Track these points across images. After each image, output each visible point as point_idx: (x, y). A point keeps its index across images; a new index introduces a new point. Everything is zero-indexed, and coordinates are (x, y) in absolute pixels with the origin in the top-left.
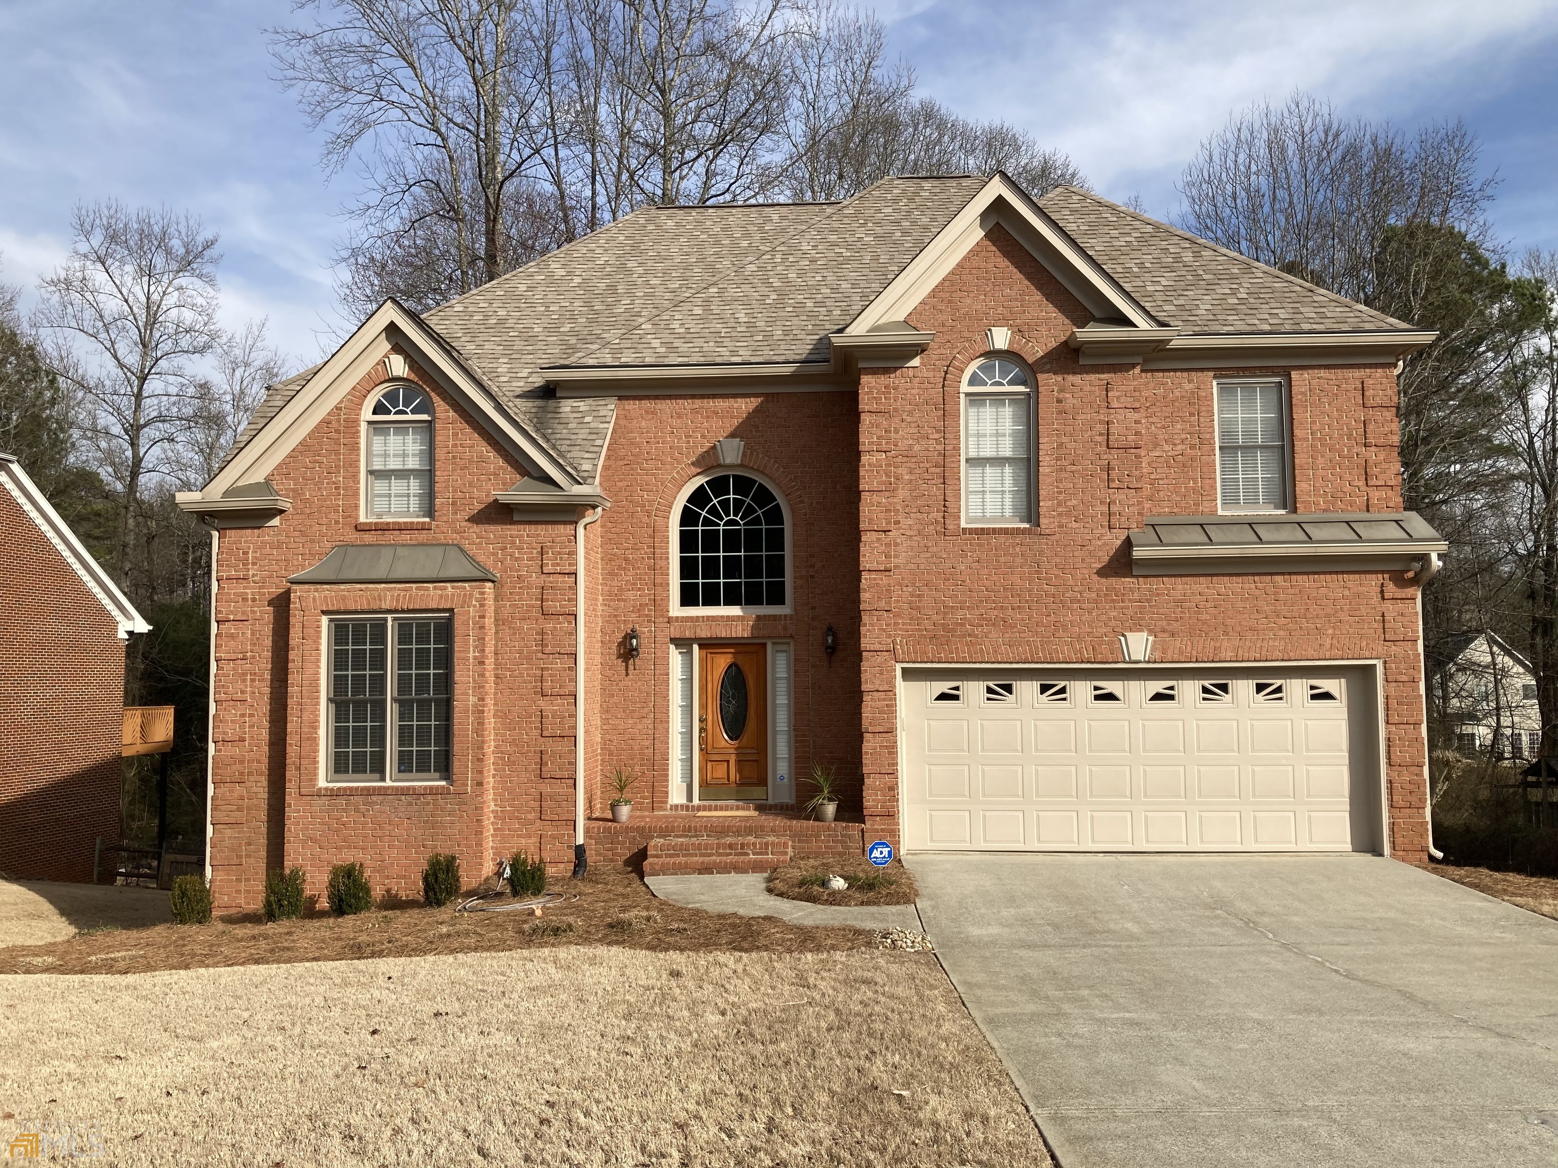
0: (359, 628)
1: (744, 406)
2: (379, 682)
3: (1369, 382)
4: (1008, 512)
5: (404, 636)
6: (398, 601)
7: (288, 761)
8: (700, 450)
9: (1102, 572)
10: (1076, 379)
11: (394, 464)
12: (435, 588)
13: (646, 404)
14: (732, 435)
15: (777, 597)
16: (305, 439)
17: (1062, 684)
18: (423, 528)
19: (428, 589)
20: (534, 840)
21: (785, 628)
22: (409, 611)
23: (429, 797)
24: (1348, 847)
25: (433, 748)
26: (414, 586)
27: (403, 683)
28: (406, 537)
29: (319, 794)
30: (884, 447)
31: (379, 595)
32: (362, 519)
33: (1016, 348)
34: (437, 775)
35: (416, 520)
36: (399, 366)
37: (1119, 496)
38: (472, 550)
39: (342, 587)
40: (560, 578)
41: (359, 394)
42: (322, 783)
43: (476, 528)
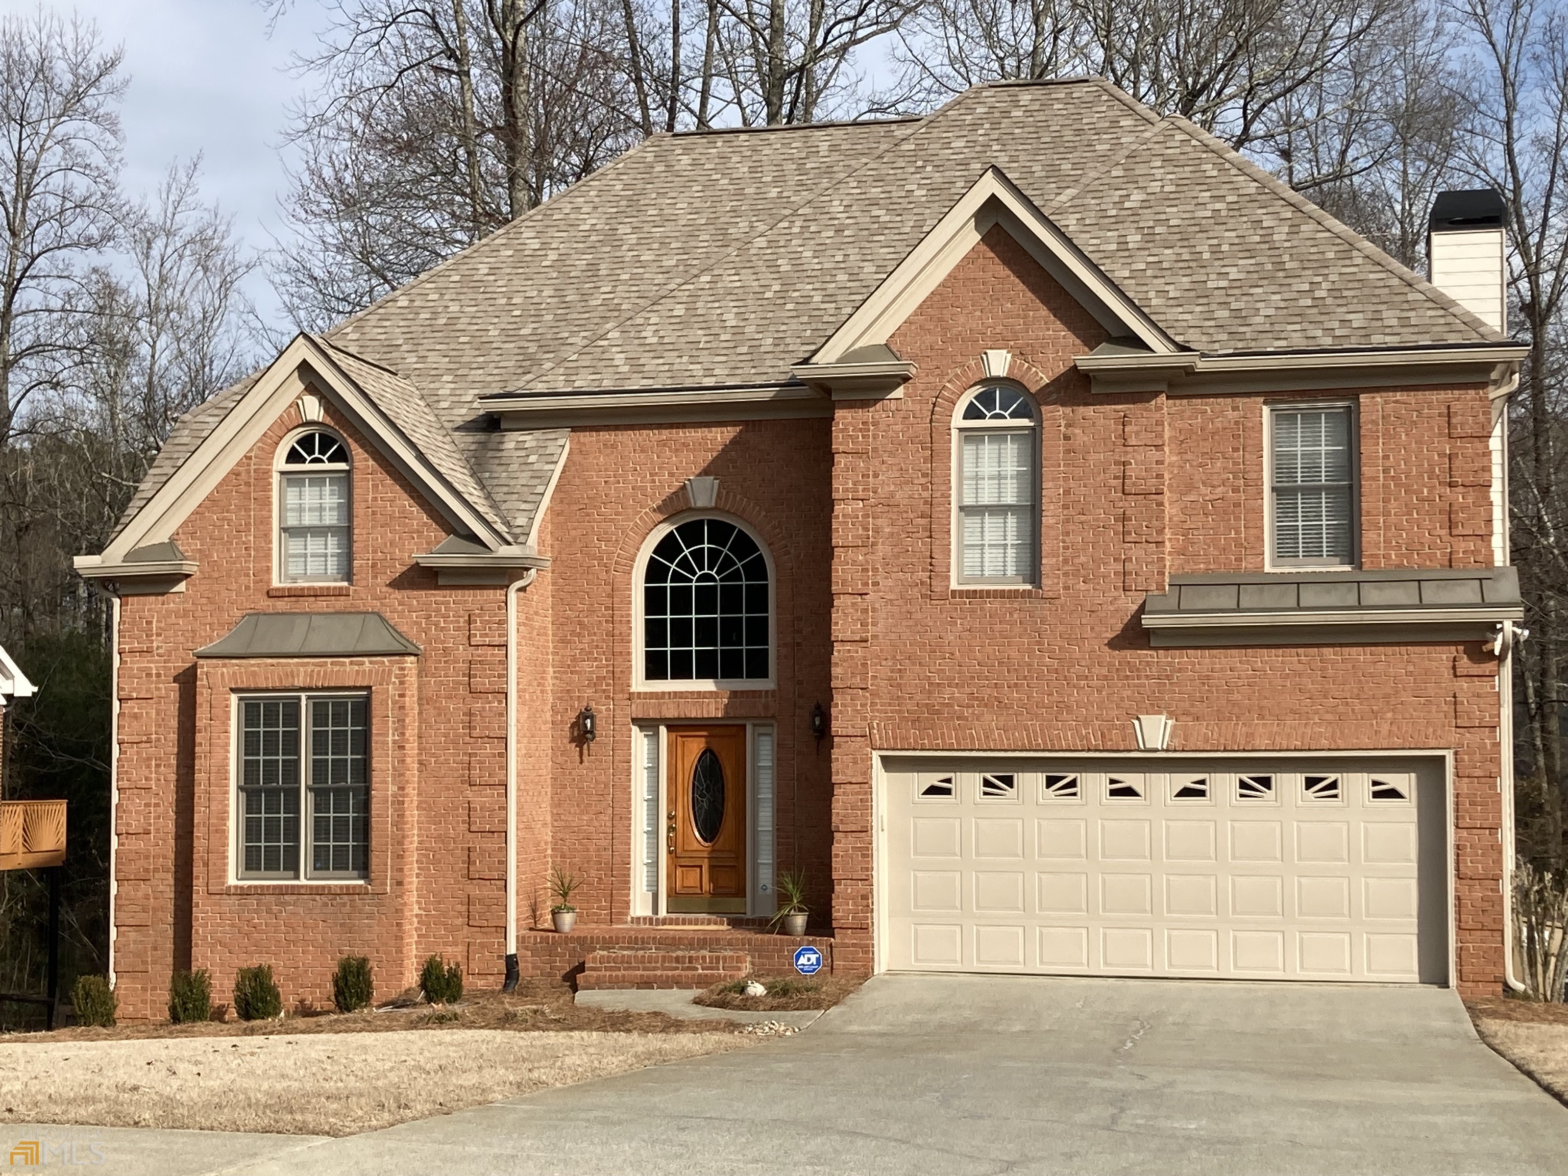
0: (271, 707)
1: (721, 436)
2: (292, 769)
3: (1456, 407)
4: (1011, 571)
5: (319, 718)
6: (311, 677)
7: (195, 856)
8: (668, 491)
9: (1115, 644)
10: (1089, 411)
11: (309, 520)
12: (351, 663)
13: (604, 435)
14: (706, 472)
15: (759, 669)
16: (212, 493)
17: (1071, 776)
18: (339, 593)
19: (343, 664)
20: (461, 948)
21: (766, 707)
22: (323, 689)
23: (346, 897)
24: (1415, 977)
25: (351, 843)
26: (329, 660)
27: (319, 768)
28: (322, 605)
29: (227, 892)
30: (861, 494)
31: (292, 672)
32: (275, 583)
33: (1017, 375)
34: (355, 873)
35: (332, 584)
36: (313, 409)
37: (1136, 552)
38: (394, 619)
39: (253, 661)
40: (490, 651)
41: (270, 441)
42: (232, 880)
43: (398, 594)
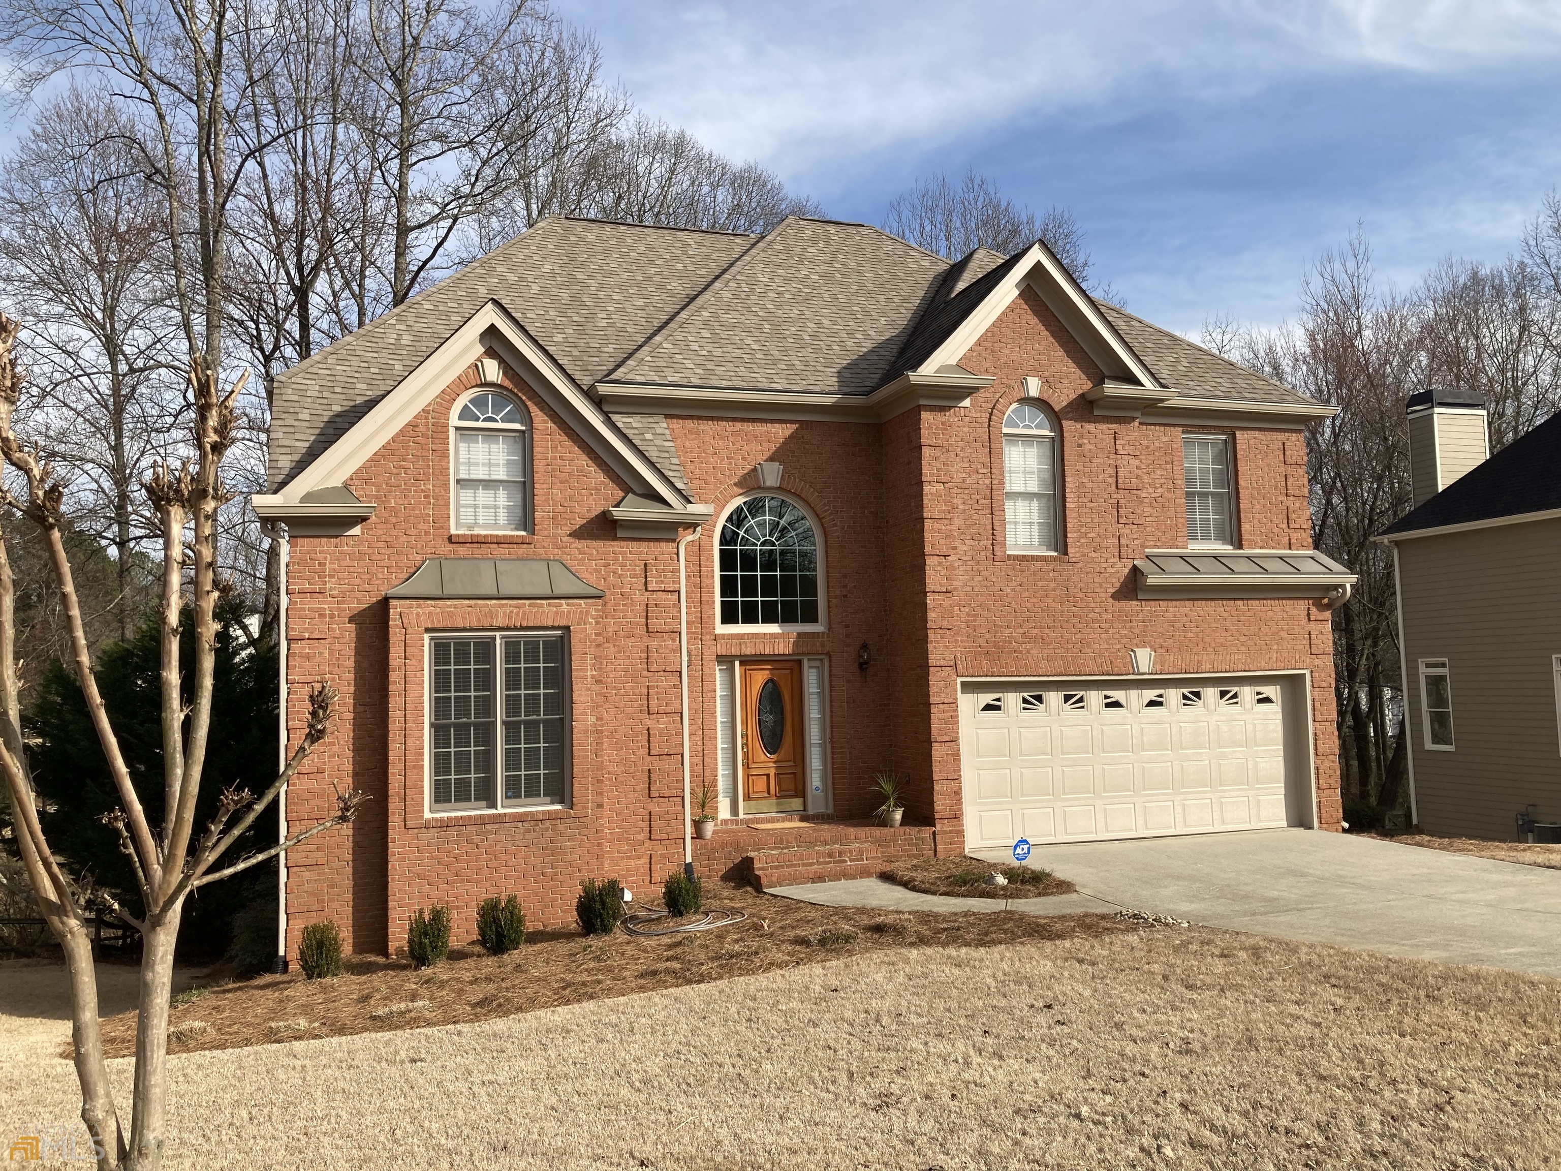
0: (462, 647)
1: (781, 432)
2: (487, 706)
3: (1288, 444)
4: (1036, 542)
5: (512, 654)
6: (510, 617)
7: (390, 792)
8: (741, 472)
9: (1119, 596)
10: (1090, 427)
11: (480, 473)
12: (549, 605)
13: (689, 424)
14: (771, 459)
15: (810, 616)
16: (389, 443)
17: (1080, 694)
18: (523, 542)
19: (542, 606)
20: (645, 860)
21: (823, 645)
22: (522, 628)
23: (548, 823)
24: (1285, 824)
25: (542, 772)
26: (527, 602)
27: (512, 704)
28: (504, 550)
29: (427, 826)
30: (943, 479)
31: (490, 611)
32: (453, 531)
33: (1045, 397)
34: (548, 799)
36: (492, 371)
37: (1126, 531)
38: (575, 566)
39: (449, 603)
40: (663, 596)
41: (448, 396)
42: (427, 815)
43: (578, 544)
